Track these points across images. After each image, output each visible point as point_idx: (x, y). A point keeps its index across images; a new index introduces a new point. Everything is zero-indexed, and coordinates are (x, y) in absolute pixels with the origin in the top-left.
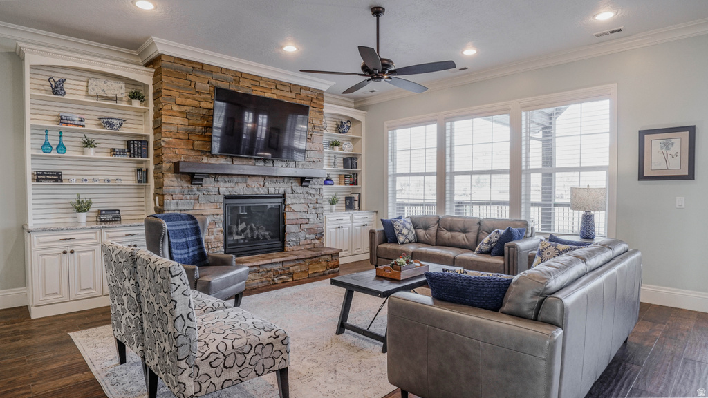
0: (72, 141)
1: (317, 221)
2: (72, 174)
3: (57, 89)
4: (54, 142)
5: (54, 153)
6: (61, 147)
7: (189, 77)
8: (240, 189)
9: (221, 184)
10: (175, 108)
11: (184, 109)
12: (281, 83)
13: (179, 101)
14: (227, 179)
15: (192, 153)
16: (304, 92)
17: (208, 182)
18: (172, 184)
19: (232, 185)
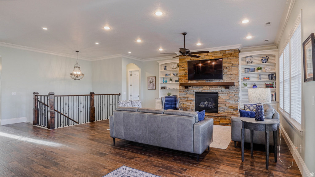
0: (168, 79)
1: (234, 103)
2: (168, 87)
3: (165, 68)
4: (165, 80)
5: (165, 83)
6: (166, 81)
7: (185, 59)
8: (200, 90)
9: (194, 89)
10: (182, 68)
11: (184, 68)
12: (216, 52)
13: (183, 66)
14: (195, 87)
15: (186, 80)
16: (227, 52)
17: (190, 88)
18: (181, 89)
19: (198, 89)
